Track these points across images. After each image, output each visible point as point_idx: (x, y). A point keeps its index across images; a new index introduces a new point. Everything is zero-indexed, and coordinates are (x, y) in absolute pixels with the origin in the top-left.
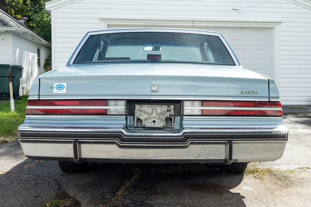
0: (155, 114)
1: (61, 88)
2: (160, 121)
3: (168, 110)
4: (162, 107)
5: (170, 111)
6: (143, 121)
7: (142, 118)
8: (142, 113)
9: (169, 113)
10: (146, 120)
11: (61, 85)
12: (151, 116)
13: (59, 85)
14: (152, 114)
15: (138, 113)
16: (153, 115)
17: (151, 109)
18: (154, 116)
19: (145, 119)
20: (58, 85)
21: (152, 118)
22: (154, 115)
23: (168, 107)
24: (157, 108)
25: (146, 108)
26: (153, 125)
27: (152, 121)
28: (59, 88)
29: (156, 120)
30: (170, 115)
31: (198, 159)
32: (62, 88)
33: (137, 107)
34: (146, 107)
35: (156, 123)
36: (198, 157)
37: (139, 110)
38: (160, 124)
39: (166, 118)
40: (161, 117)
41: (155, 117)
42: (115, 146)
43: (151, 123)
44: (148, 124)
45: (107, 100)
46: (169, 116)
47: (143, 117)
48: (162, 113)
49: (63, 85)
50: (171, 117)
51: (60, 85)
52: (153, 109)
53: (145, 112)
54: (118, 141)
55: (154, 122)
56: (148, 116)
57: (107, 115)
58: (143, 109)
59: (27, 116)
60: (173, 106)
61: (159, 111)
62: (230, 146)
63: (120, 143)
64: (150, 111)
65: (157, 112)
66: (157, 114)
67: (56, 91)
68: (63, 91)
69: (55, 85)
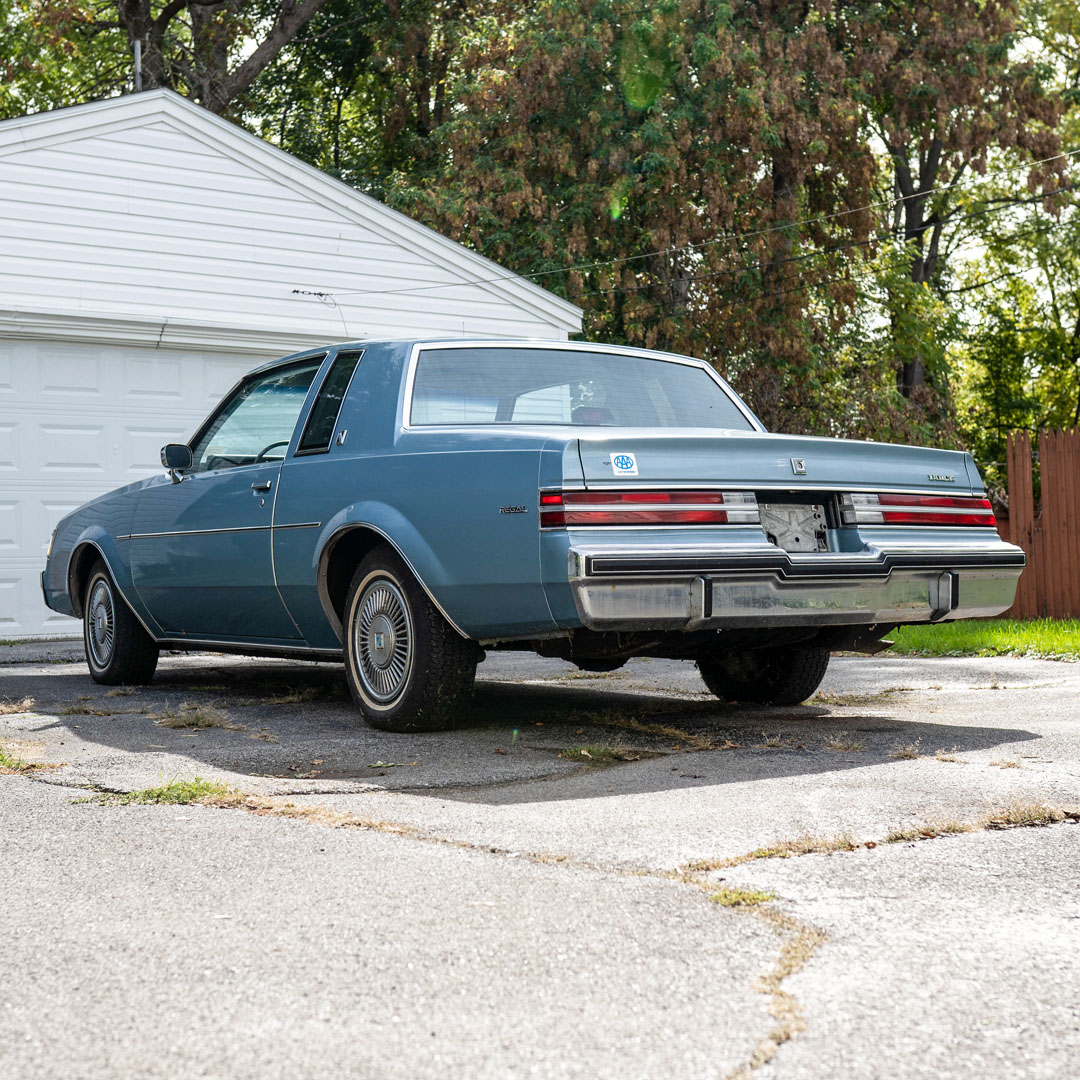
0: (796, 524)
1: (626, 464)
2: (805, 539)
3: (815, 515)
4: (804, 508)
5: (819, 516)
6: (778, 538)
7: (775, 533)
8: (773, 522)
9: (819, 522)
10: (783, 535)
11: (625, 458)
12: (791, 529)
13: (620, 458)
14: (790, 524)
15: (767, 522)
16: (793, 525)
18: (794, 528)
20: (618, 458)
21: (792, 533)
23: (816, 508)
24: (797, 511)
27: (794, 539)
28: (622, 464)
29: (800, 536)
30: (821, 526)
32: (629, 465)
33: (762, 509)
34: (778, 509)
35: (801, 542)
38: (809, 545)
39: (815, 533)
40: (808, 529)
41: (796, 531)
42: (767, 583)
43: (792, 542)
45: (721, 490)
46: (819, 529)
48: (808, 523)
49: (628, 458)
50: (824, 530)
51: (623, 456)
52: (789, 513)
53: (778, 520)
54: (779, 573)
55: (797, 540)
56: (784, 529)
57: (725, 522)
58: (774, 513)
59: (569, 528)
60: (821, 508)
61: (802, 519)
62: (956, 579)
63: (783, 578)
64: (786, 518)
65: (797, 519)
66: (799, 524)
67: (617, 472)
68: (634, 471)
69: (613, 455)
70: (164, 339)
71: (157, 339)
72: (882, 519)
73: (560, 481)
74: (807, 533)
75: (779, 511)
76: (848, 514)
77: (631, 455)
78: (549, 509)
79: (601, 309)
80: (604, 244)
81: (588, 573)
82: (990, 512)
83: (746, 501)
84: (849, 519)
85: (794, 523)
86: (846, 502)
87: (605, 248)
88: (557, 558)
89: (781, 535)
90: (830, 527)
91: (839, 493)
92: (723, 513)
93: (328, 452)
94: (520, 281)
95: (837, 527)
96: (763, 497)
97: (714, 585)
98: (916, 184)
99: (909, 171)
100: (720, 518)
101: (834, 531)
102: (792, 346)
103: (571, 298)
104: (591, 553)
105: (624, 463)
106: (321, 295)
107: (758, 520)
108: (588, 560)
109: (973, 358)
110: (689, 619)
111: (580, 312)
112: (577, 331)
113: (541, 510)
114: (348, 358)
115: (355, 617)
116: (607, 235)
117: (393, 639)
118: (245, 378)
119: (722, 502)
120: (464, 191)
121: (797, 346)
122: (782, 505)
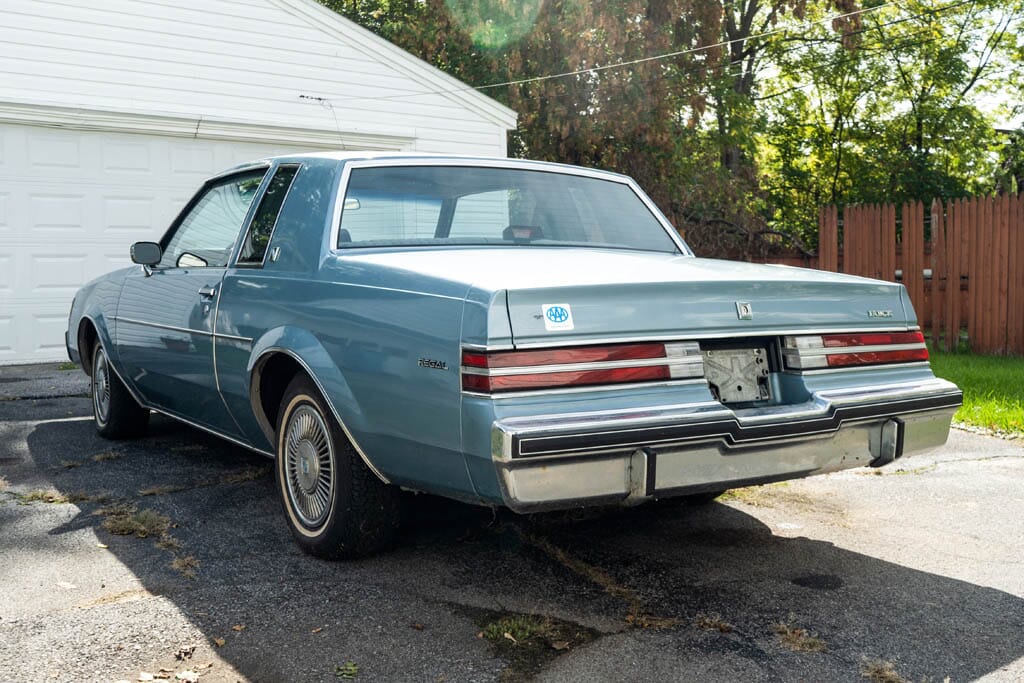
0: (738, 370)
1: (560, 316)
2: (748, 386)
3: (757, 359)
4: (746, 353)
5: (761, 361)
6: (721, 387)
7: (717, 381)
8: (715, 369)
9: (761, 367)
10: (725, 385)
11: (559, 310)
12: (733, 376)
13: (554, 310)
14: (732, 371)
16: (735, 373)
17: (729, 360)
18: (736, 376)
20: (551, 310)
21: (734, 381)
22: (737, 374)
23: (759, 352)
24: (739, 356)
26: (740, 397)
27: (736, 388)
28: (556, 317)
29: (742, 385)
30: (763, 371)
32: (563, 318)
34: (720, 356)
35: (743, 391)
37: (710, 365)
38: (751, 393)
39: (758, 379)
40: (750, 376)
41: (738, 379)
42: (715, 451)
43: (734, 391)
44: (731, 395)
45: (663, 342)
46: (761, 375)
47: (718, 378)
48: (750, 369)
49: (562, 310)
50: (766, 375)
51: (556, 308)
52: (732, 359)
53: (721, 368)
54: (728, 438)
55: (740, 388)
56: (726, 377)
57: (669, 379)
58: (716, 360)
59: (494, 396)
60: (764, 351)
61: (744, 364)
62: (901, 427)
63: (731, 442)
64: (728, 365)
65: (739, 365)
66: (741, 371)
67: (551, 326)
68: (568, 326)
69: (545, 308)
70: (200, 131)
71: (195, 131)
72: (826, 364)
73: (484, 339)
74: (749, 380)
75: (721, 358)
76: (791, 359)
77: (566, 306)
78: (472, 371)
79: (530, 109)
80: (534, 64)
81: (515, 454)
82: (923, 345)
83: (689, 353)
84: (791, 363)
85: (737, 370)
86: (789, 346)
87: (534, 67)
88: (479, 430)
89: (723, 384)
90: (771, 370)
91: (782, 337)
92: (665, 368)
93: (262, 267)
94: (473, 91)
95: (779, 371)
96: (707, 345)
97: (659, 457)
98: (738, 27)
99: (734, 19)
100: (663, 374)
101: (775, 375)
102: (662, 139)
103: (509, 103)
104: (520, 431)
105: (558, 315)
106: (320, 99)
107: (702, 374)
108: (515, 439)
109: (769, 143)
110: (628, 494)
111: (515, 115)
112: (513, 129)
113: (462, 370)
114: (287, 172)
115: (285, 436)
116: (535, 58)
117: (317, 466)
118: (207, 182)
119: (664, 355)
120: (436, 25)
121: (665, 139)
122: (724, 351)
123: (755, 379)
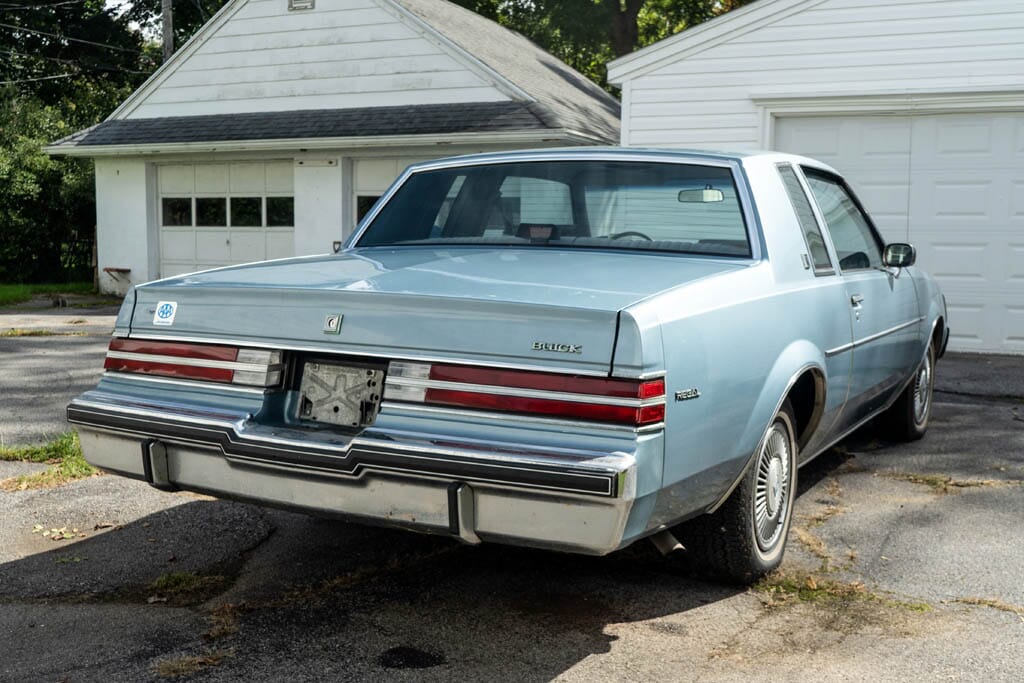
0: (342, 389)
2: (347, 409)
3: (370, 381)
4: (358, 372)
5: (374, 384)
6: (314, 405)
7: (312, 398)
8: (315, 385)
9: (371, 390)
10: (321, 402)
11: (168, 307)
12: (333, 396)
14: (335, 389)
15: (307, 386)
16: (338, 392)
17: (335, 377)
18: (338, 395)
19: (319, 401)
20: (163, 307)
21: (334, 400)
22: (340, 393)
24: (348, 375)
25: (325, 373)
26: (333, 419)
27: (332, 408)
29: (341, 405)
30: (372, 396)
31: (391, 517)
32: (168, 315)
33: (308, 368)
34: (326, 371)
35: (340, 413)
36: (391, 514)
37: (311, 379)
38: (347, 418)
39: (362, 403)
40: (353, 399)
41: (339, 399)
43: (329, 411)
44: (323, 414)
45: (239, 347)
46: (368, 399)
47: (315, 395)
48: (356, 391)
49: (171, 308)
50: (374, 401)
51: (167, 305)
52: (338, 377)
53: (322, 384)
56: (325, 395)
57: (231, 383)
58: (320, 375)
61: (350, 385)
64: (331, 383)
65: (345, 385)
66: (345, 391)
67: (156, 321)
68: (170, 321)
69: (160, 305)
72: (422, 399)
74: (351, 402)
77: (174, 305)
85: (340, 389)
100: (225, 378)
105: (165, 312)
119: (235, 360)
122: (331, 367)
123: (358, 403)
